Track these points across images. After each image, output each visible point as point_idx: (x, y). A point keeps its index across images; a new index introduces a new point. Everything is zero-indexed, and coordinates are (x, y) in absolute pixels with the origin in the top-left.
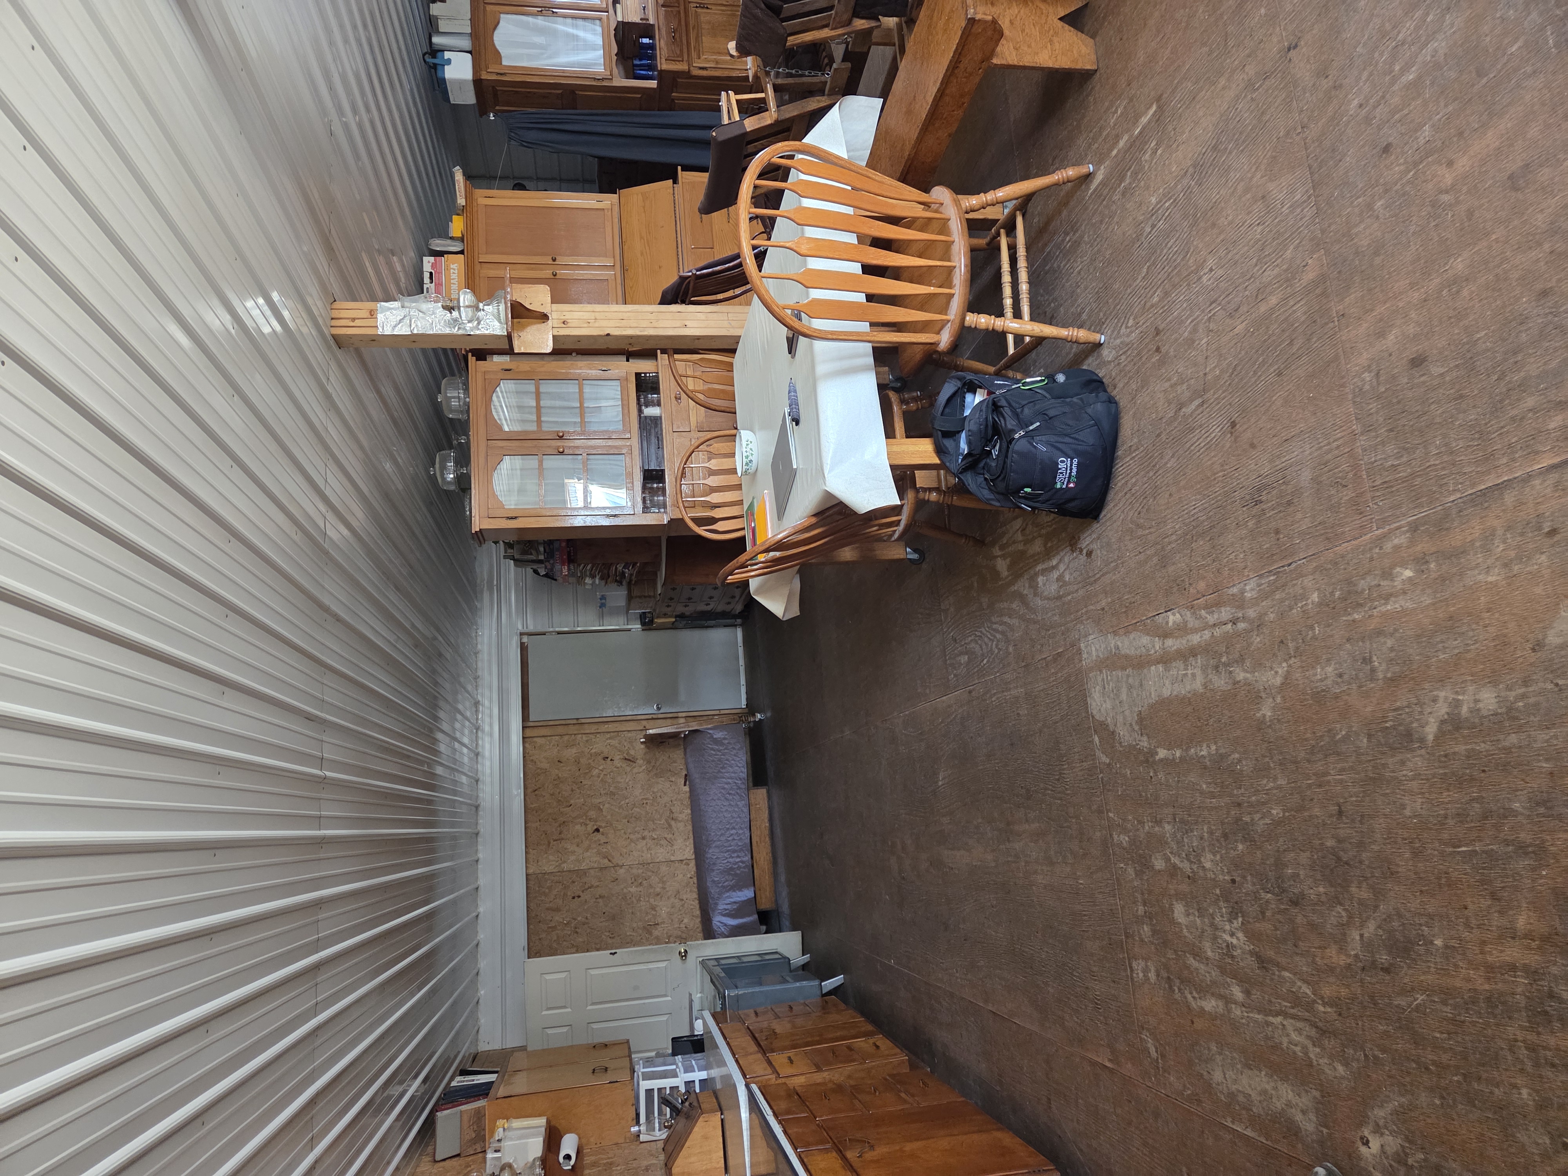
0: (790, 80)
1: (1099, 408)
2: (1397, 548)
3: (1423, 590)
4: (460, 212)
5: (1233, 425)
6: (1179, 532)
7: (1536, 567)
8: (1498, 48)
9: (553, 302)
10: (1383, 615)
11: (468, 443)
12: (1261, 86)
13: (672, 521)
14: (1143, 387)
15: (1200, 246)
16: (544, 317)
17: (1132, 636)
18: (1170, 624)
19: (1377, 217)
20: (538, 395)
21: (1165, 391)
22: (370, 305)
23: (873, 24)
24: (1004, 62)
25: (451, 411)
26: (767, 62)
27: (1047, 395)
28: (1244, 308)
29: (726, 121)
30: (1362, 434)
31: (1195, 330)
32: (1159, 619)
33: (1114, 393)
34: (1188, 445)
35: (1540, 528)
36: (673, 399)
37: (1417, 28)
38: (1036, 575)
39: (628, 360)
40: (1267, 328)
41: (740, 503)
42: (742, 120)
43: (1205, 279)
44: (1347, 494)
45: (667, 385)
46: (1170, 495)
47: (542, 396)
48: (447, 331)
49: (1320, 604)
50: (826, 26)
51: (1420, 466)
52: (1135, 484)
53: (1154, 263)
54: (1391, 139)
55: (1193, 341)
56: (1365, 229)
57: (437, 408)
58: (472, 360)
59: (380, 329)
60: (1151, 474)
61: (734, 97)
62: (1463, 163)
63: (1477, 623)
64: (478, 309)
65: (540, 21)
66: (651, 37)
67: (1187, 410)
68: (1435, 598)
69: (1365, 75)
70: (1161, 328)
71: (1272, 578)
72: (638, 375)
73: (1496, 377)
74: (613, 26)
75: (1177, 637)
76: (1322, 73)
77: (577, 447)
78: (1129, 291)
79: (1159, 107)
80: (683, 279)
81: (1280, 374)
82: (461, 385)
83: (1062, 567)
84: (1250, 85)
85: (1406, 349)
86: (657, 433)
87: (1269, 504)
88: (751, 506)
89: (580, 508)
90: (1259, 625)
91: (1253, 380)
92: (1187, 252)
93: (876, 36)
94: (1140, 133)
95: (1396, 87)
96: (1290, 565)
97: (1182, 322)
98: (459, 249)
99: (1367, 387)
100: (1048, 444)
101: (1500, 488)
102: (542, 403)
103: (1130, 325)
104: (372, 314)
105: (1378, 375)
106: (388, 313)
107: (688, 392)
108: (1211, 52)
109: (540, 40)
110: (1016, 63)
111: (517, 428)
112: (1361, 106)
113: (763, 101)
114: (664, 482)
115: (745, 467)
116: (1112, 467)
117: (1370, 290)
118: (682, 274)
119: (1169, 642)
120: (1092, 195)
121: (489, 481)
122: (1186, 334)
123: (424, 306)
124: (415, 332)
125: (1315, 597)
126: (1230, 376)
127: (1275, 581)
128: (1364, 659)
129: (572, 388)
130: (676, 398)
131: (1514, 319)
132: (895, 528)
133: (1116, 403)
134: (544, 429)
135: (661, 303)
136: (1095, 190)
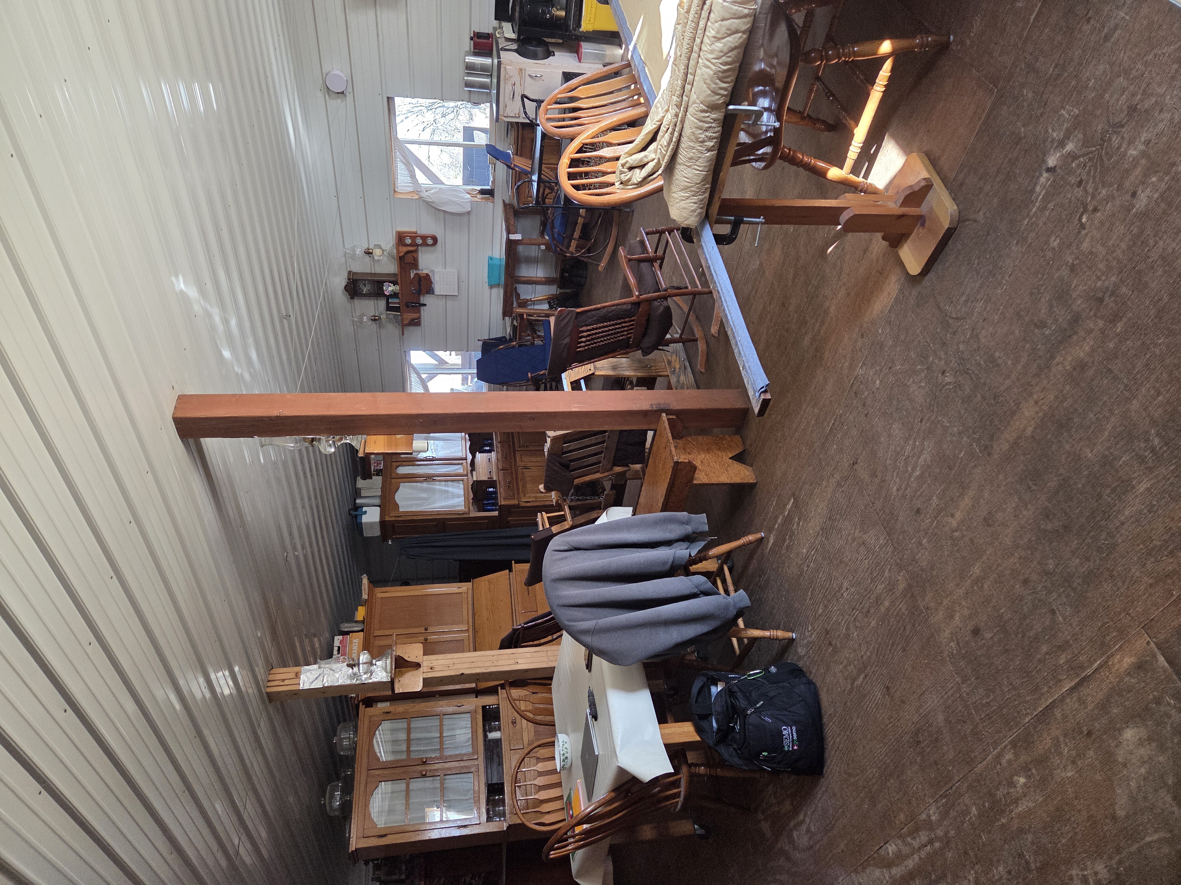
0: (579, 503)
1: (802, 688)
2: (1009, 762)
3: (1035, 791)
4: (363, 604)
5: (888, 688)
6: (876, 775)
7: (1090, 760)
8: (954, 456)
9: (425, 654)
10: (1019, 815)
11: (352, 776)
12: (845, 484)
13: (510, 827)
14: (828, 670)
15: (837, 575)
16: (418, 666)
17: (867, 871)
18: (891, 854)
19: (926, 548)
20: (409, 731)
21: (841, 671)
22: (296, 669)
23: (626, 469)
24: (700, 482)
25: (342, 750)
26: (564, 493)
27: (765, 682)
28: (872, 611)
29: (541, 528)
30: (963, 683)
31: (848, 628)
32: (882, 852)
33: (811, 677)
34: (865, 707)
35: (1081, 732)
36: (510, 724)
37: (913, 449)
38: (791, 830)
39: (476, 697)
40: (889, 621)
41: (561, 798)
42: (550, 527)
43: (845, 594)
44: (968, 728)
45: (506, 713)
46: (864, 747)
47: (412, 730)
48: (348, 682)
49: (980, 816)
50: (598, 472)
51: (1002, 700)
52: (840, 743)
53: (813, 589)
54: (919, 506)
55: (849, 635)
56: (922, 556)
57: (332, 749)
58: (362, 707)
59: (301, 685)
60: (848, 733)
61: (545, 515)
62: (959, 515)
63: (1074, 810)
64: (371, 664)
65: (425, 485)
66: (495, 487)
67: (858, 682)
68: (1044, 796)
69: (895, 474)
70: (828, 629)
71: (944, 801)
72: (484, 707)
73: (1020, 636)
74: (471, 483)
75: (897, 865)
76: (874, 475)
77: (436, 770)
78: (804, 608)
79: (795, 499)
80: (515, 630)
81: (904, 650)
82: (352, 728)
83: (807, 820)
84: (839, 484)
85: (967, 624)
86: (498, 753)
87: (925, 743)
88: (569, 796)
89: (437, 822)
90: (947, 842)
91: (891, 656)
92: (831, 580)
93: (628, 475)
94: (788, 514)
95: (912, 479)
96: (951, 788)
97: (839, 624)
98: (360, 629)
99: (955, 652)
100: (771, 716)
101: (1050, 708)
102: (412, 736)
103: (810, 629)
104: (297, 675)
105: (958, 643)
106: (308, 674)
107: (520, 712)
108: (814, 469)
109: (424, 495)
110: (707, 482)
111: (390, 758)
112: (898, 490)
113: (563, 516)
114: (503, 794)
115: (562, 763)
116: (822, 733)
117: (936, 591)
118: (515, 627)
119: (894, 871)
120: (769, 551)
121: (366, 805)
122: (844, 631)
123: (335, 666)
124: (326, 685)
125: (974, 810)
126: (877, 655)
127: (947, 803)
128: (1019, 855)
129: (435, 722)
130: (512, 722)
131: (1017, 599)
132: (677, 800)
133: (814, 684)
134: (412, 757)
135: (500, 648)
136: (770, 549)
